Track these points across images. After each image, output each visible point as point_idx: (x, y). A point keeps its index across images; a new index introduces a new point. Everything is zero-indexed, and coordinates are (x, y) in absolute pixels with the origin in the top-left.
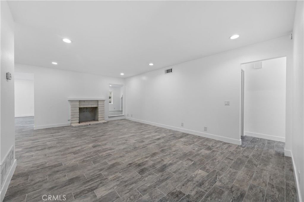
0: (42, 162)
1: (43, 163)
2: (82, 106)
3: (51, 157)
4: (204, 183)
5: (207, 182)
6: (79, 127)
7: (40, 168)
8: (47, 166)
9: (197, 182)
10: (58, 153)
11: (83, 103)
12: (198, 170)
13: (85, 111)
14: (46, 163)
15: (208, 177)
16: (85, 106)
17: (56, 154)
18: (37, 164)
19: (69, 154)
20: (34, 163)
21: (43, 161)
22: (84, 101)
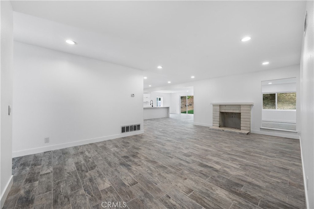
2: (223, 111)
4: (90, 182)
5: (90, 185)
6: (219, 130)
9: (95, 179)
11: (224, 108)
12: (110, 184)
13: (234, 117)
15: (95, 188)
16: (226, 111)
22: (225, 105)
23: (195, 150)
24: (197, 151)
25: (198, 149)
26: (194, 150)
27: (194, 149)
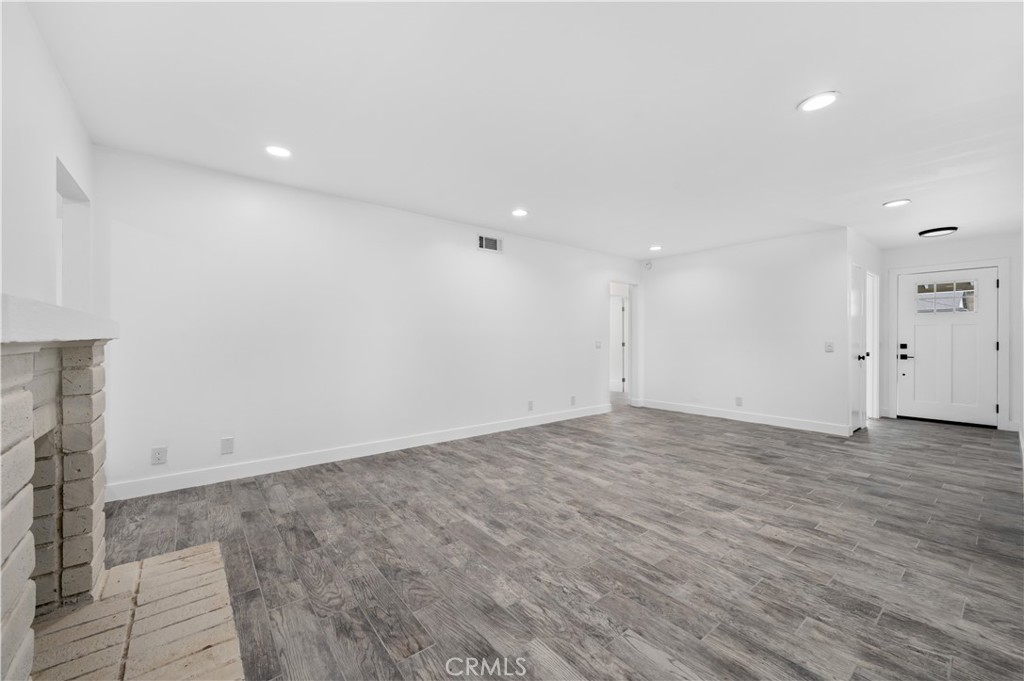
0: (933, 558)
1: (930, 553)
3: (893, 557)
7: (942, 546)
8: (919, 541)
10: (858, 556)
14: (920, 549)
17: (866, 558)
18: (950, 563)
19: (827, 534)
20: (962, 572)
21: (927, 560)
23: (612, 469)
24: (608, 467)
25: (603, 471)
26: (616, 467)
27: (616, 470)
